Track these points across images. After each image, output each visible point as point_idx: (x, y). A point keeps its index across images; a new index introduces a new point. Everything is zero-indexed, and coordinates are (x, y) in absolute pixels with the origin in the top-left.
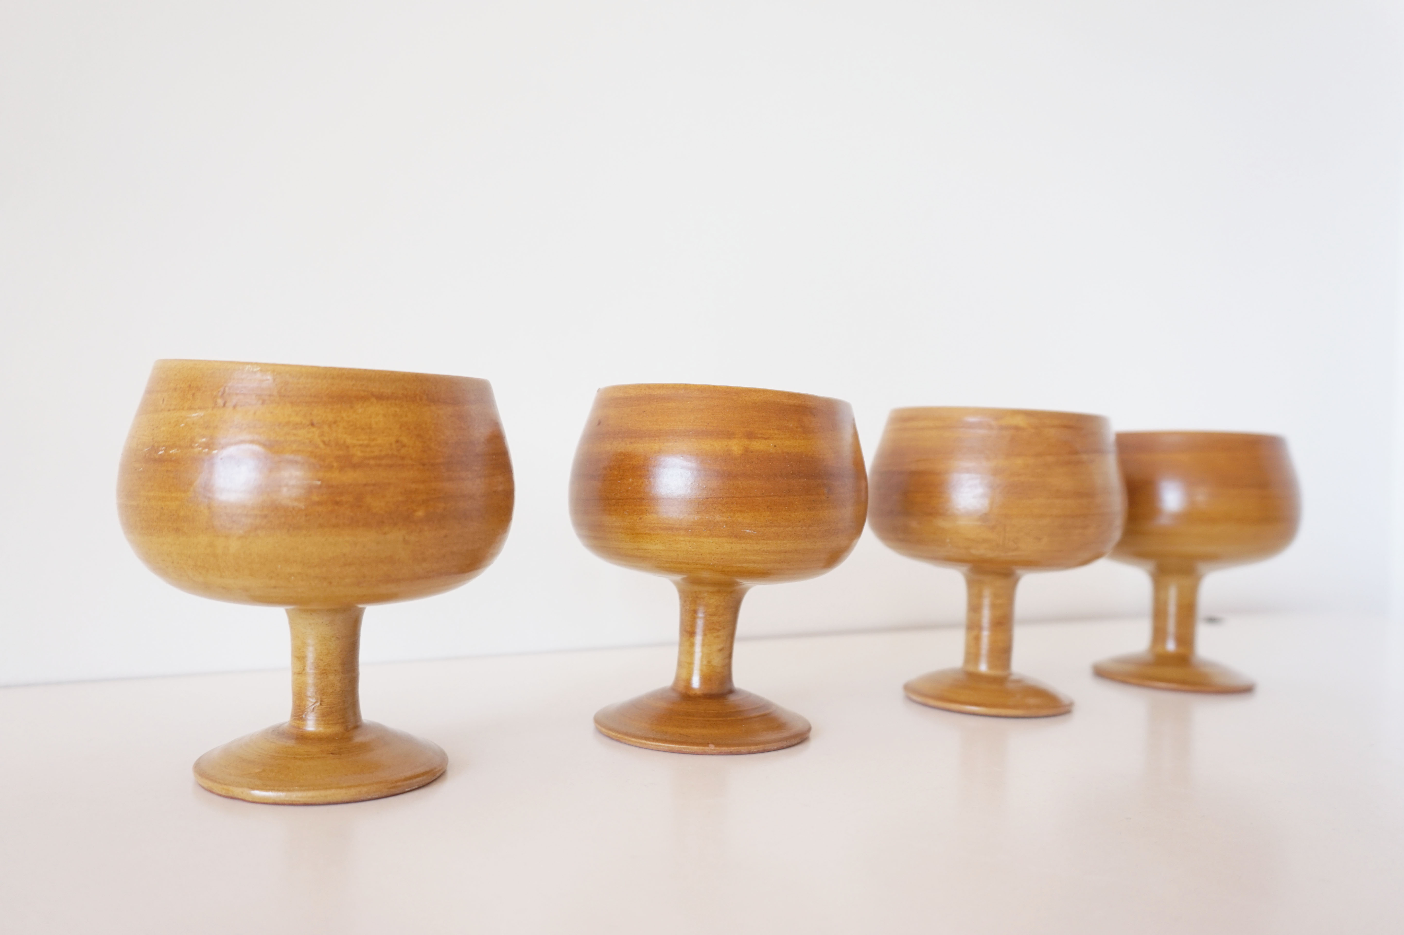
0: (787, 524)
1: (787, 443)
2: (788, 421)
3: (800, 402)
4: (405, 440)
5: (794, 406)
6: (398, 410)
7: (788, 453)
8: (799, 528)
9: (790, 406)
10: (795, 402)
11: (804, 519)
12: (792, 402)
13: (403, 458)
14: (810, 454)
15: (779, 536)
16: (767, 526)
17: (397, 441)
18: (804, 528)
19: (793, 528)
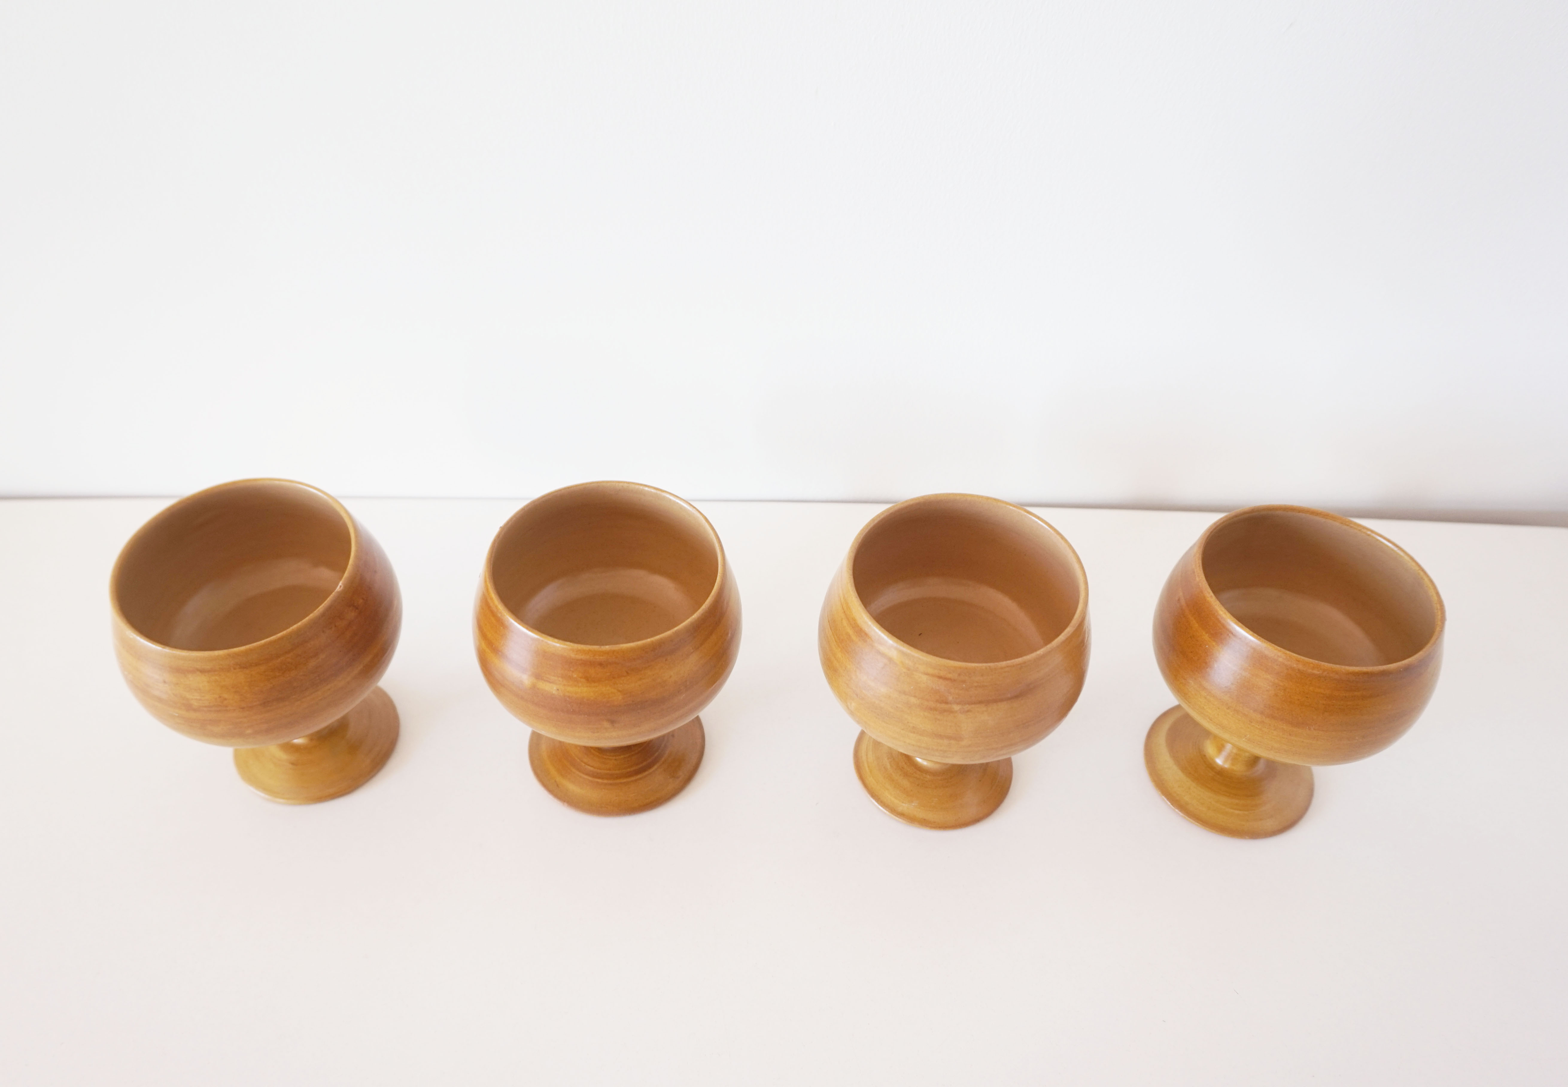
1: (569, 689)
2: (573, 672)
5: (581, 660)
7: (569, 697)
9: (577, 660)
14: (592, 698)
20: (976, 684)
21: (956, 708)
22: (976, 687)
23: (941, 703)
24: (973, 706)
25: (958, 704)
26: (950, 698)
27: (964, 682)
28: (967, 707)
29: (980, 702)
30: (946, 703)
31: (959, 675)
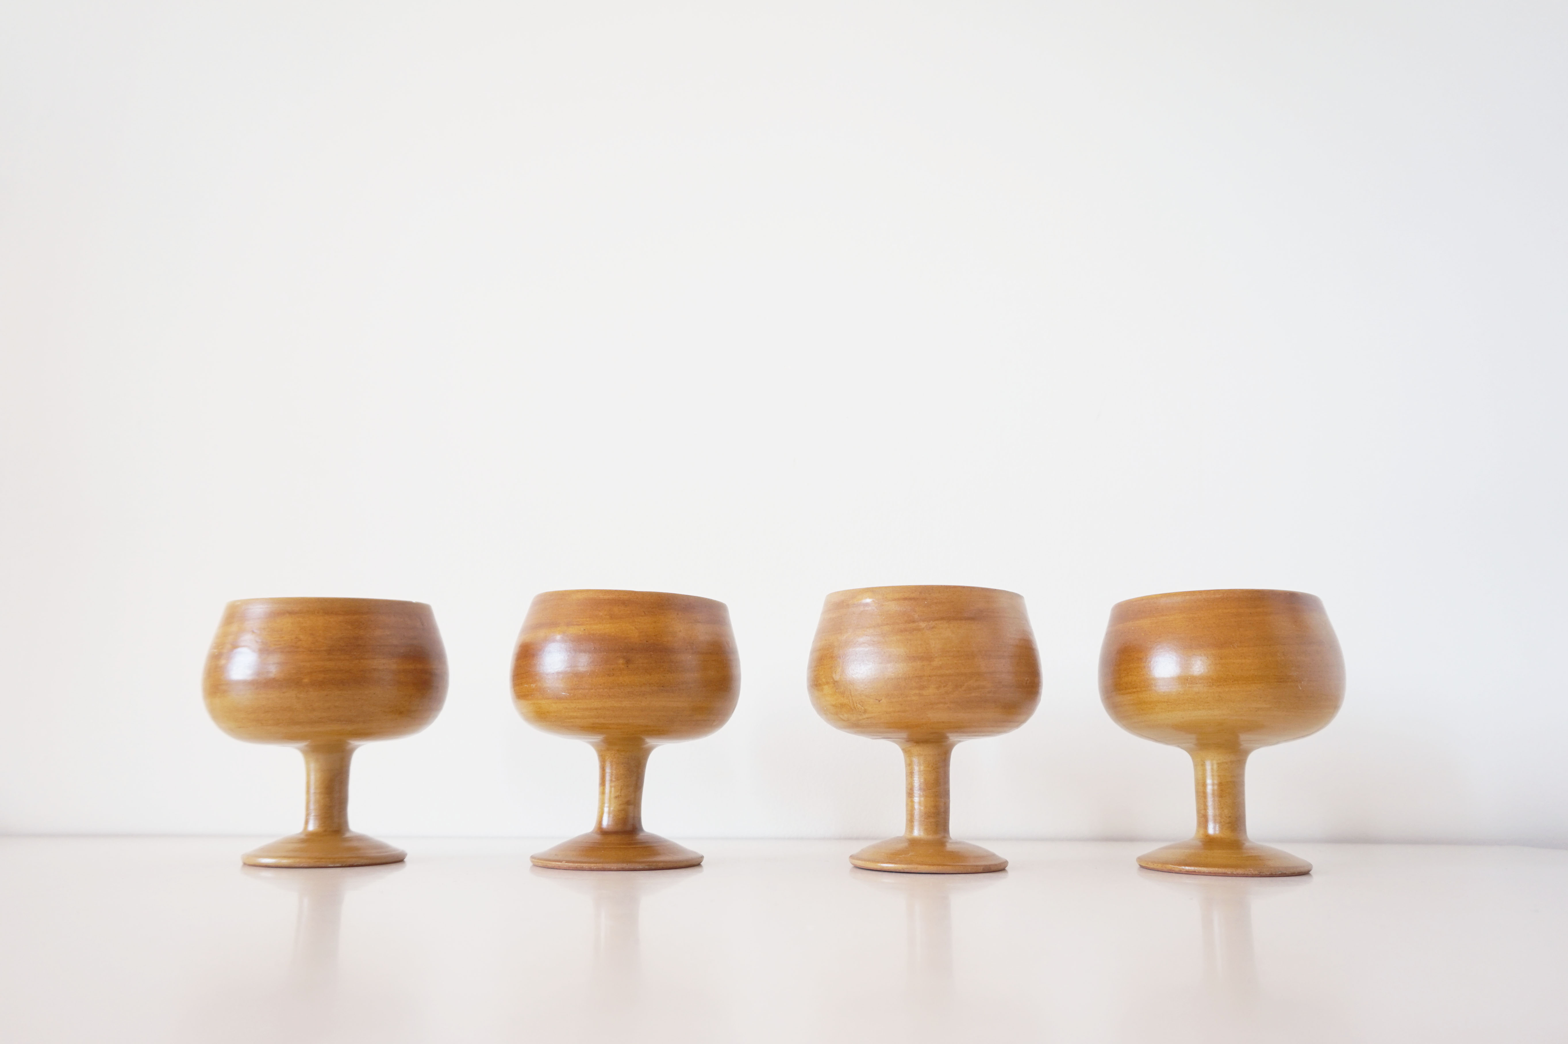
0: (590, 687)
1: (595, 627)
3: (614, 596)
4: (301, 637)
5: (608, 599)
6: (301, 619)
8: (602, 690)
9: (605, 600)
10: (609, 597)
11: (604, 683)
12: (606, 597)
13: (298, 647)
14: (613, 634)
15: (586, 696)
16: (575, 689)
17: (296, 638)
18: (606, 690)
19: (596, 690)
20: (935, 601)
21: (923, 625)
22: (936, 603)
23: (909, 623)
24: (937, 622)
25: (924, 621)
26: (916, 616)
27: (925, 599)
28: (932, 624)
29: (942, 619)
30: (914, 622)
31: (921, 593)
